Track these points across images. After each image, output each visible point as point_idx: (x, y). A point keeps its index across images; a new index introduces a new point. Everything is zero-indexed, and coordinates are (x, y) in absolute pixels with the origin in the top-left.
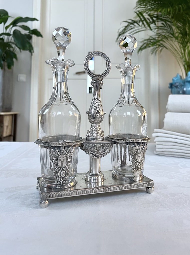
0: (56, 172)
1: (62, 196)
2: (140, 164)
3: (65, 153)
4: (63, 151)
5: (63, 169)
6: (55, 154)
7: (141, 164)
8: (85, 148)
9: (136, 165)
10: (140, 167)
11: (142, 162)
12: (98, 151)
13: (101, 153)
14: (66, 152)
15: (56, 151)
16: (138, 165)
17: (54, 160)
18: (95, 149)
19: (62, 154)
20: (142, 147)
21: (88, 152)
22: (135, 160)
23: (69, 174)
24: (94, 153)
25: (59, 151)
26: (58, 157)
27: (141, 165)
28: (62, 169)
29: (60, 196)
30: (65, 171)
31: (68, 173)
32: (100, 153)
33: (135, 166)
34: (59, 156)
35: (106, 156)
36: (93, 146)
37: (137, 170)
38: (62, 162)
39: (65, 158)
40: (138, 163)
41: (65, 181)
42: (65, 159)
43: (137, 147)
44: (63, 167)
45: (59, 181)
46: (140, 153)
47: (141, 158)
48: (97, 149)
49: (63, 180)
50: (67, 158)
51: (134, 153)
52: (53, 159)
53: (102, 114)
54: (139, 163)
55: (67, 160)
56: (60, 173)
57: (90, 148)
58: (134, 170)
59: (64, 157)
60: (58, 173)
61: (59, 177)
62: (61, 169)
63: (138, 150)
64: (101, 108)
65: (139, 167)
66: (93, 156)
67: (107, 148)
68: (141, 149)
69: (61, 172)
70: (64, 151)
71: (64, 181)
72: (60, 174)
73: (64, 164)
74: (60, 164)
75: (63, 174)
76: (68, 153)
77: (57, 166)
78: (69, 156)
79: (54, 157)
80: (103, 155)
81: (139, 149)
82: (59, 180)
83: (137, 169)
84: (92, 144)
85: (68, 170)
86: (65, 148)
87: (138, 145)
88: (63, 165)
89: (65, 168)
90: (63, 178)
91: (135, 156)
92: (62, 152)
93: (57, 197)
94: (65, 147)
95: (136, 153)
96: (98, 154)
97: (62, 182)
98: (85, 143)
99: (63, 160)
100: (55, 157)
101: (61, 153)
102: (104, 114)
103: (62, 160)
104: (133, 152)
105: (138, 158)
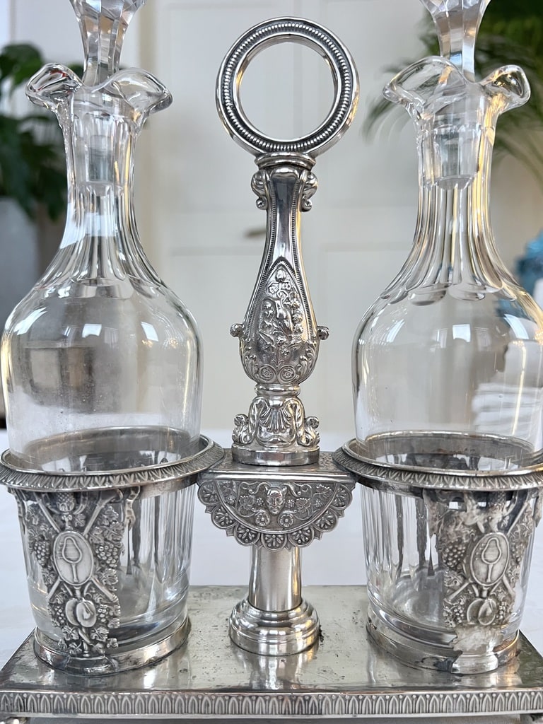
0: (57, 604)
1: (75, 713)
2: (495, 597)
3: (80, 521)
4: (71, 513)
5: (82, 592)
6: (39, 525)
7: (501, 597)
8: (209, 498)
9: (468, 602)
10: (490, 611)
11: (505, 588)
12: (273, 518)
13: (288, 528)
14: (87, 520)
15: (42, 512)
16: (481, 603)
17: (41, 551)
18: (257, 507)
19: (68, 526)
20: (506, 513)
21: (225, 521)
22: (465, 579)
23: (115, 616)
24: (253, 527)
25: (52, 513)
26: (54, 540)
27: (497, 600)
28: (78, 593)
29: (66, 711)
30: (93, 601)
31: (109, 610)
32: (284, 529)
33: (466, 607)
34: (58, 534)
35: (315, 541)
36: (247, 493)
37: (472, 626)
38: (74, 564)
39: (83, 544)
40: (481, 591)
41: (101, 642)
42: (84, 551)
43: (473, 514)
44: (83, 587)
45: (72, 641)
46: (493, 544)
47: (498, 568)
48: (266, 508)
49: (90, 639)
50: (94, 546)
51: (460, 541)
52: (34, 543)
53: (305, 336)
54: (485, 594)
55: (95, 556)
56: (74, 609)
57: (231, 498)
58: (456, 621)
59: (81, 543)
60: (63, 605)
61: (71, 625)
62: (73, 591)
63: (482, 529)
64: (301, 309)
65: (485, 612)
66: (247, 537)
67: (318, 503)
68: (499, 524)
69: (76, 604)
70: (75, 513)
71: (95, 642)
72: (71, 613)
73: (86, 570)
74: (64, 571)
75: (87, 616)
76: (95, 524)
77: (56, 578)
78: (106, 540)
79: (37, 537)
80: (300, 538)
81: (487, 526)
82: (75, 638)
83: (475, 617)
84: (242, 480)
85: (107, 598)
86: (78, 503)
87: (483, 504)
88: (82, 578)
89: (90, 589)
90: (89, 631)
91: (462, 558)
92: (66, 520)
93: (55, 712)
94: (76, 495)
95: (467, 545)
96: (274, 528)
97: (85, 646)
98: (208, 476)
99: (76, 552)
100: (43, 537)
101: (64, 521)
102: (322, 335)
103: (72, 553)
104: (454, 539)
105: (483, 570)
